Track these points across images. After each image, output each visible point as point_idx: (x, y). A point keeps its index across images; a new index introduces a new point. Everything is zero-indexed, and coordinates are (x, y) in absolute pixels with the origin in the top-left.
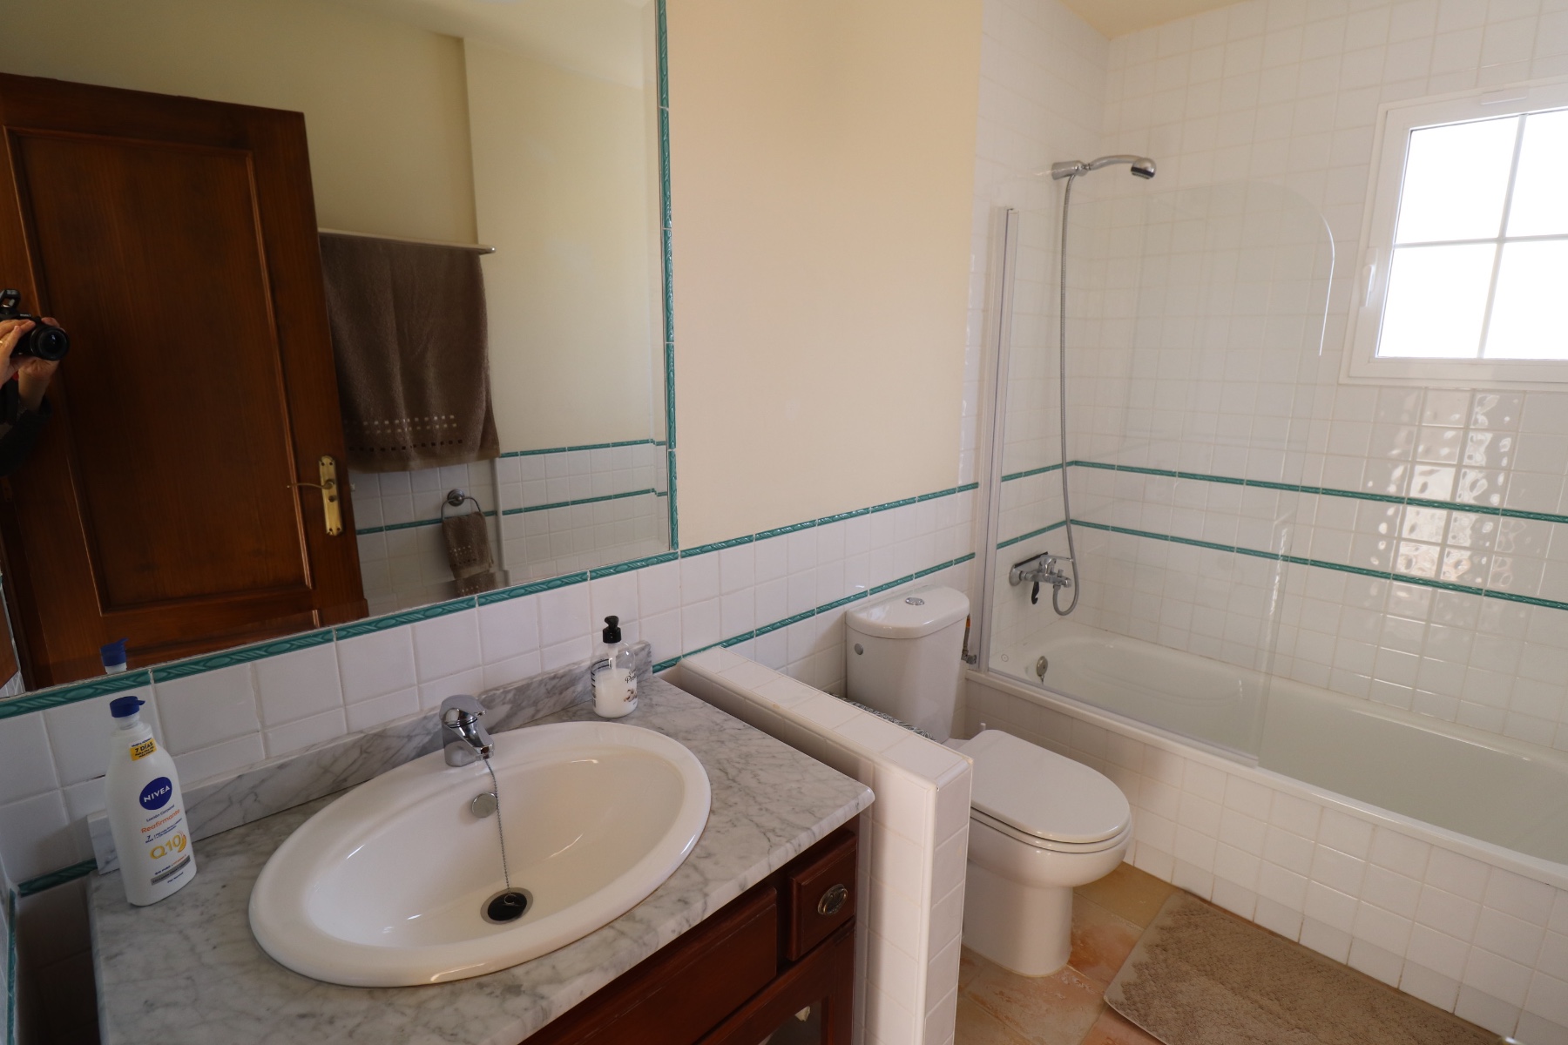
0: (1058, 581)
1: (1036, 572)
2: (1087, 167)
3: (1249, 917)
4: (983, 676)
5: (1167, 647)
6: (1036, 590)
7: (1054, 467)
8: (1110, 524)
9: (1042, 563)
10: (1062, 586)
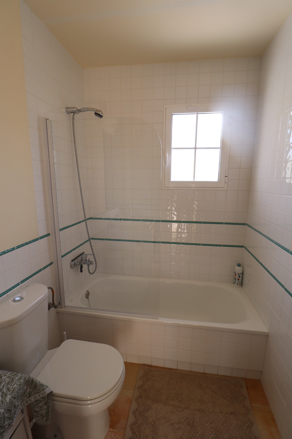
0: (89, 263)
1: (80, 262)
2: (79, 111)
3: (163, 366)
4: (63, 309)
5: (126, 275)
6: (82, 267)
7: (83, 221)
8: (104, 238)
9: (82, 257)
10: (91, 265)
